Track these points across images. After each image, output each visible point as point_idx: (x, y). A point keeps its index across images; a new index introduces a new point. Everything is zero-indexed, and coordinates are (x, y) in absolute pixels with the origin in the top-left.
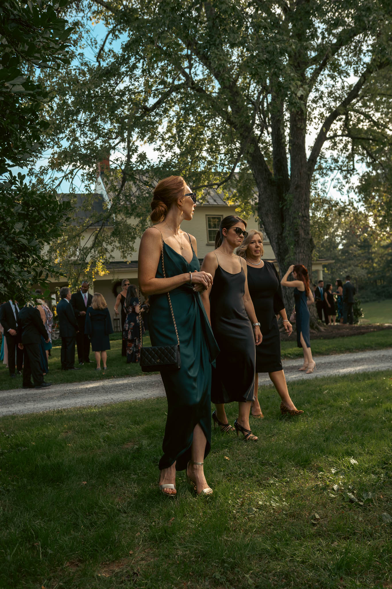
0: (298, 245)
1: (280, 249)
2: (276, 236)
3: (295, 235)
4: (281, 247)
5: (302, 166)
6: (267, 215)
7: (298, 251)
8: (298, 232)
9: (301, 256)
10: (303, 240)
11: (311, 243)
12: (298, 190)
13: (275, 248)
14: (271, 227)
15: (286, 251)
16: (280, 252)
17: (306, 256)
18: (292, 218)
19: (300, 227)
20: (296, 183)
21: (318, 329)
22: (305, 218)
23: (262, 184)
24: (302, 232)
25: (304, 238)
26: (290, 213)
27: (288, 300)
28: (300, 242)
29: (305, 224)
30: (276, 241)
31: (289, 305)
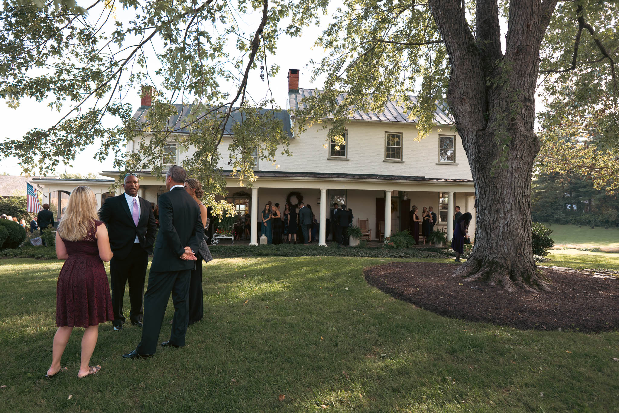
0: (513, 145)
1: (479, 152)
2: (475, 133)
3: (509, 130)
4: (482, 149)
5: (532, 15)
6: (462, 100)
7: (511, 156)
8: (515, 124)
9: (515, 165)
10: (522, 138)
11: (534, 144)
12: (521, 57)
13: (470, 152)
14: (467, 119)
15: (491, 155)
16: (480, 158)
17: (524, 164)
18: (504, 103)
19: (520, 117)
20: (517, 45)
21: (538, 285)
22: (528, 104)
23: (457, 54)
24: (521, 125)
25: (523, 135)
26: (502, 96)
27: (487, 233)
28: (517, 141)
29: (527, 113)
30: (475, 140)
31: (488, 240)
